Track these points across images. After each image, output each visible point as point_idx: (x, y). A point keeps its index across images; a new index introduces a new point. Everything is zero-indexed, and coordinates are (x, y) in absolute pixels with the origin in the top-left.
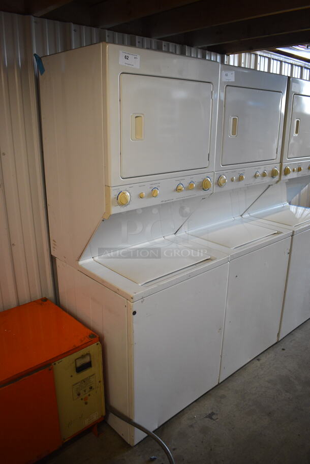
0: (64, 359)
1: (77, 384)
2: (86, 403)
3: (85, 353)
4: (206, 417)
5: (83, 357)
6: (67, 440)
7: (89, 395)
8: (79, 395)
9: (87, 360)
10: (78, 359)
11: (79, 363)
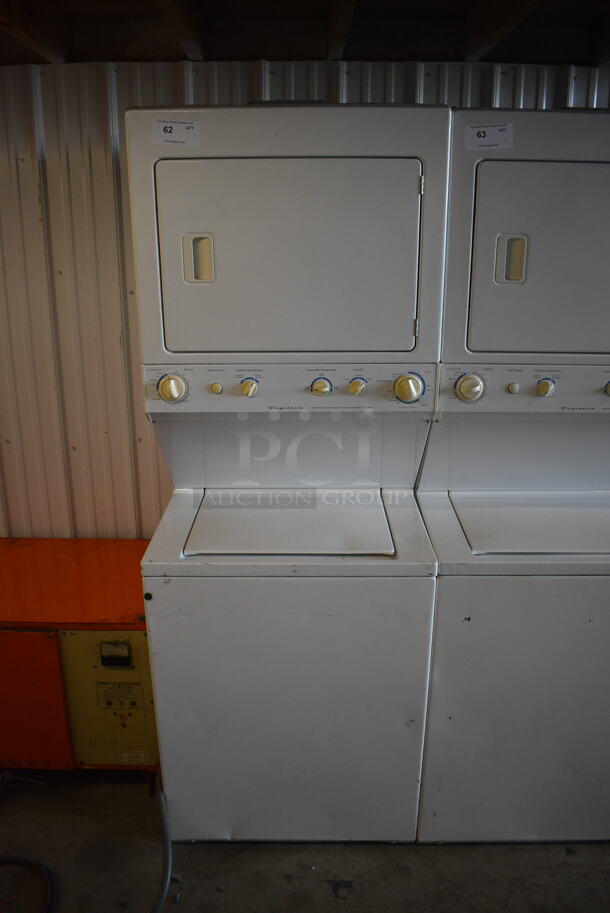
0: (81, 633)
1: (105, 683)
2: (124, 725)
3: (122, 640)
4: (329, 882)
5: (115, 643)
6: (88, 767)
7: (130, 714)
8: (109, 704)
9: (123, 652)
10: (105, 643)
11: (108, 651)
